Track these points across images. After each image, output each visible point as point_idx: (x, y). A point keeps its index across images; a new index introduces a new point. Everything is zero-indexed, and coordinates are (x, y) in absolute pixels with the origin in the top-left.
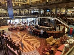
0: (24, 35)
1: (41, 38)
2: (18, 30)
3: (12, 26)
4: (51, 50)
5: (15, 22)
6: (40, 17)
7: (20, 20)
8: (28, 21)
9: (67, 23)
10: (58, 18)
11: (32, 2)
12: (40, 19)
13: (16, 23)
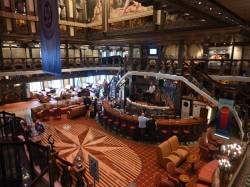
0: (85, 134)
1: (139, 143)
2: (64, 116)
3: (41, 102)
4: (181, 182)
5: (49, 90)
6: (130, 73)
7: (66, 81)
8: (90, 86)
9: (213, 92)
10: (186, 77)
11: (110, 21)
12: (134, 77)
13: (53, 91)
